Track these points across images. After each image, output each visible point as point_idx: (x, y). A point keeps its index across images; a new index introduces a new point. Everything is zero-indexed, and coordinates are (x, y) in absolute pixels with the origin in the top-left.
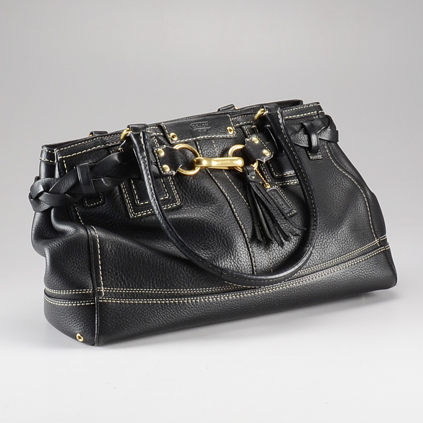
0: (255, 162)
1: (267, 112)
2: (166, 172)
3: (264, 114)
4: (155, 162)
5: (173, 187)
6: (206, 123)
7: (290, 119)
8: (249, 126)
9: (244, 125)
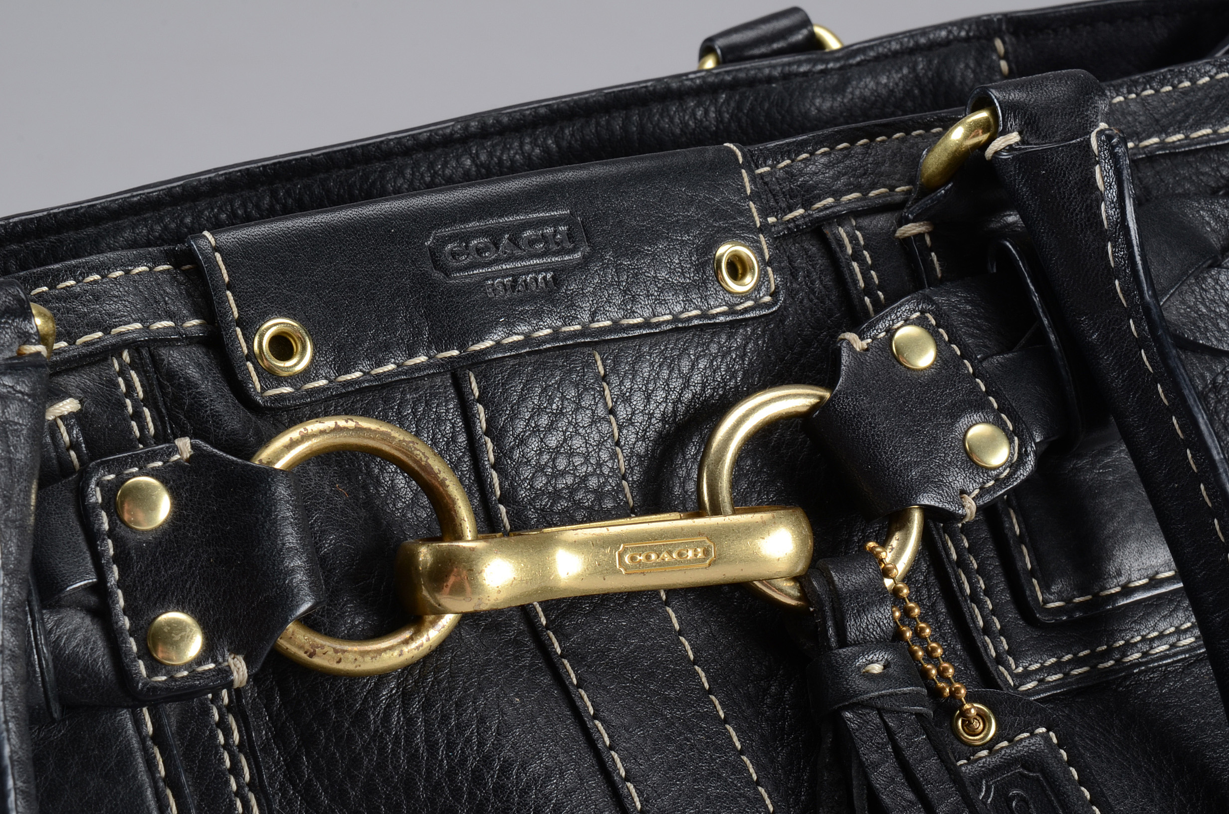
0: (900, 521)
1: (1014, 138)
2: (170, 670)
3: (990, 152)
4: (91, 589)
5: (236, 770)
6: (555, 222)
7: (1173, 155)
8: (881, 222)
9: (840, 219)
